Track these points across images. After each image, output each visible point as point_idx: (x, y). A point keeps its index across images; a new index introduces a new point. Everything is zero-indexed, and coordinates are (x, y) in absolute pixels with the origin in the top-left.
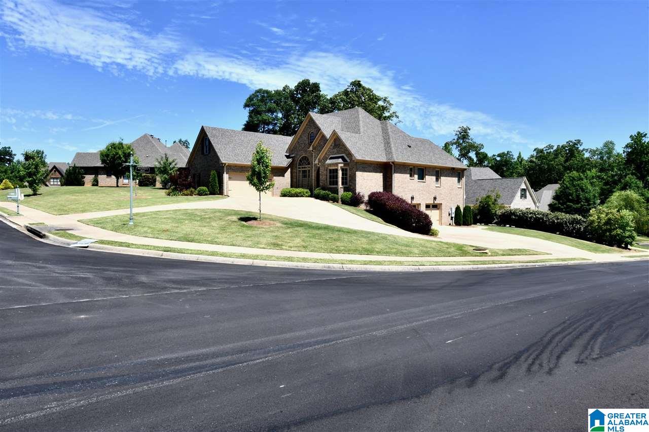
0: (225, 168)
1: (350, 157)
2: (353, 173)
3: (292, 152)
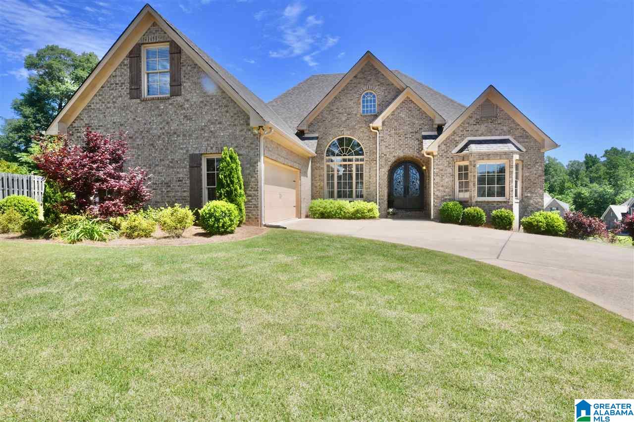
1: (527, 142)
2: (536, 174)
3: (311, 129)
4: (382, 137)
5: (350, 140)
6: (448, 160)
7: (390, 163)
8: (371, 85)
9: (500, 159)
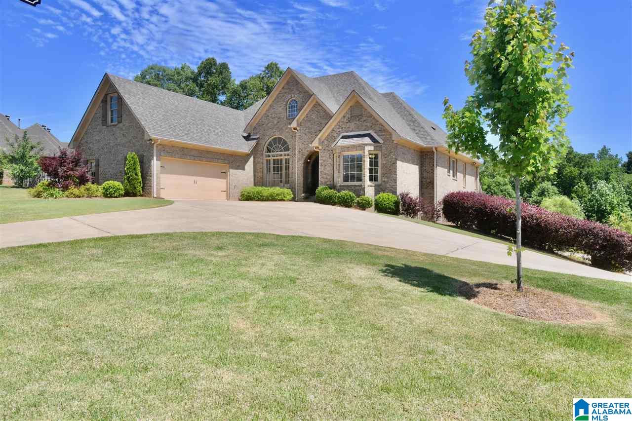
0: (155, 148)
1: (384, 135)
2: (391, 162)
3: (255, 132)
4: (300, 135)
5: (280, 139)
6: (329, 152)
7: (305, 156)
8: (293, 93)
9: (356, 150)
